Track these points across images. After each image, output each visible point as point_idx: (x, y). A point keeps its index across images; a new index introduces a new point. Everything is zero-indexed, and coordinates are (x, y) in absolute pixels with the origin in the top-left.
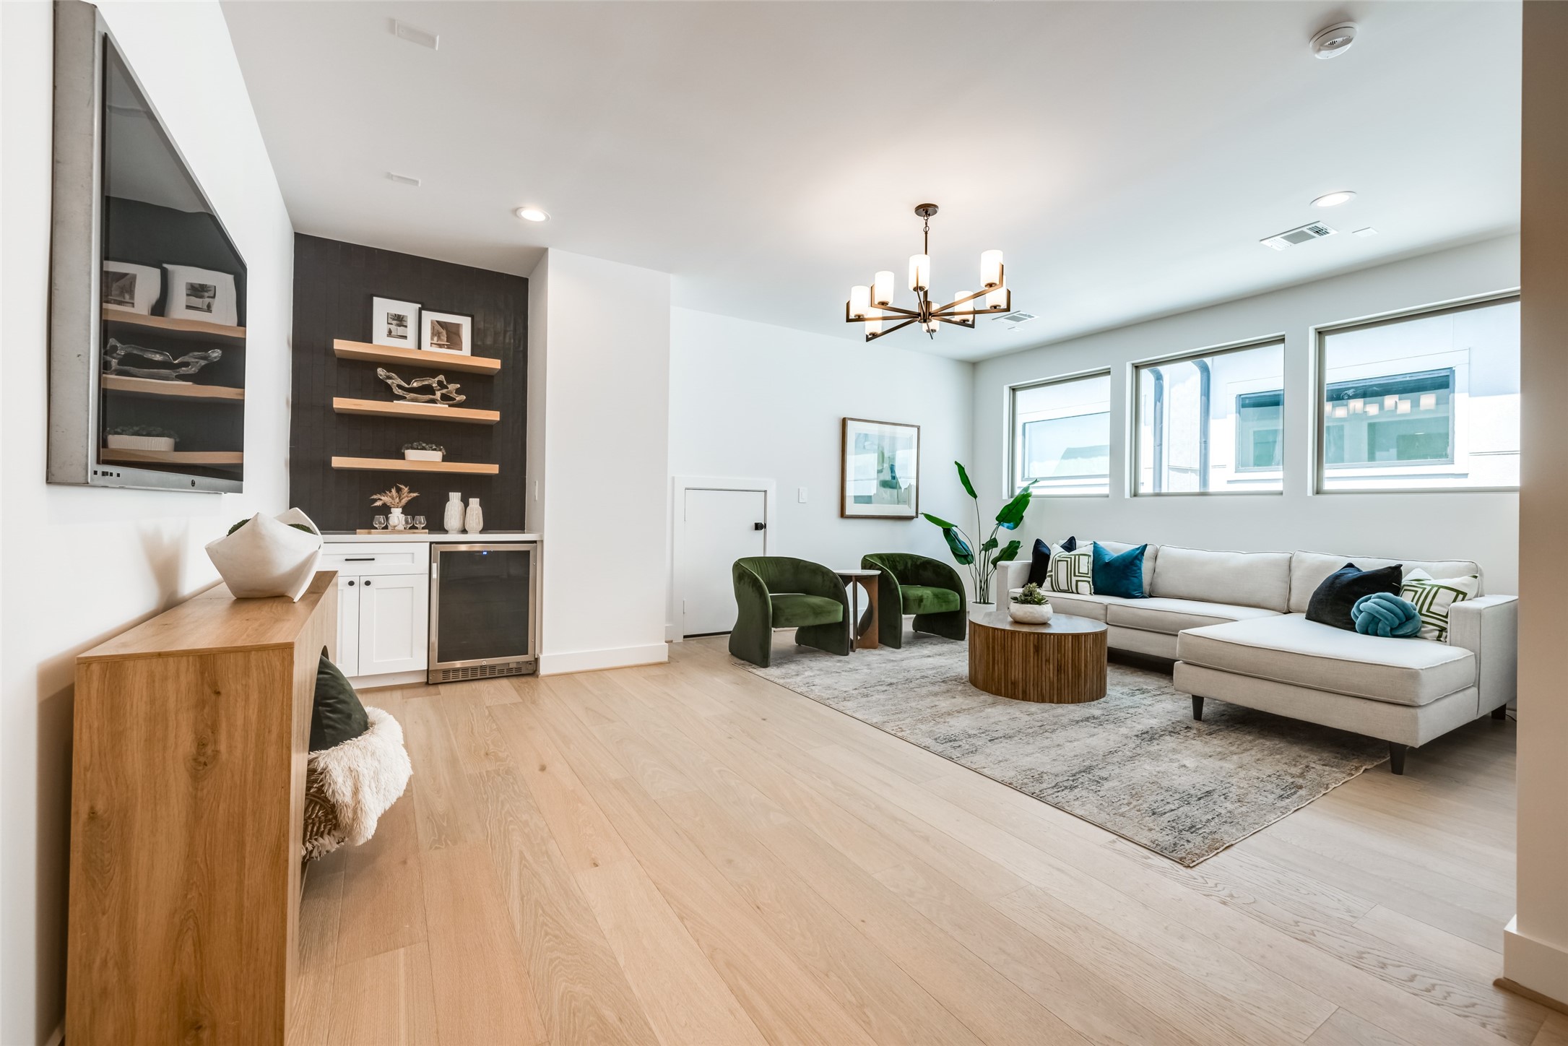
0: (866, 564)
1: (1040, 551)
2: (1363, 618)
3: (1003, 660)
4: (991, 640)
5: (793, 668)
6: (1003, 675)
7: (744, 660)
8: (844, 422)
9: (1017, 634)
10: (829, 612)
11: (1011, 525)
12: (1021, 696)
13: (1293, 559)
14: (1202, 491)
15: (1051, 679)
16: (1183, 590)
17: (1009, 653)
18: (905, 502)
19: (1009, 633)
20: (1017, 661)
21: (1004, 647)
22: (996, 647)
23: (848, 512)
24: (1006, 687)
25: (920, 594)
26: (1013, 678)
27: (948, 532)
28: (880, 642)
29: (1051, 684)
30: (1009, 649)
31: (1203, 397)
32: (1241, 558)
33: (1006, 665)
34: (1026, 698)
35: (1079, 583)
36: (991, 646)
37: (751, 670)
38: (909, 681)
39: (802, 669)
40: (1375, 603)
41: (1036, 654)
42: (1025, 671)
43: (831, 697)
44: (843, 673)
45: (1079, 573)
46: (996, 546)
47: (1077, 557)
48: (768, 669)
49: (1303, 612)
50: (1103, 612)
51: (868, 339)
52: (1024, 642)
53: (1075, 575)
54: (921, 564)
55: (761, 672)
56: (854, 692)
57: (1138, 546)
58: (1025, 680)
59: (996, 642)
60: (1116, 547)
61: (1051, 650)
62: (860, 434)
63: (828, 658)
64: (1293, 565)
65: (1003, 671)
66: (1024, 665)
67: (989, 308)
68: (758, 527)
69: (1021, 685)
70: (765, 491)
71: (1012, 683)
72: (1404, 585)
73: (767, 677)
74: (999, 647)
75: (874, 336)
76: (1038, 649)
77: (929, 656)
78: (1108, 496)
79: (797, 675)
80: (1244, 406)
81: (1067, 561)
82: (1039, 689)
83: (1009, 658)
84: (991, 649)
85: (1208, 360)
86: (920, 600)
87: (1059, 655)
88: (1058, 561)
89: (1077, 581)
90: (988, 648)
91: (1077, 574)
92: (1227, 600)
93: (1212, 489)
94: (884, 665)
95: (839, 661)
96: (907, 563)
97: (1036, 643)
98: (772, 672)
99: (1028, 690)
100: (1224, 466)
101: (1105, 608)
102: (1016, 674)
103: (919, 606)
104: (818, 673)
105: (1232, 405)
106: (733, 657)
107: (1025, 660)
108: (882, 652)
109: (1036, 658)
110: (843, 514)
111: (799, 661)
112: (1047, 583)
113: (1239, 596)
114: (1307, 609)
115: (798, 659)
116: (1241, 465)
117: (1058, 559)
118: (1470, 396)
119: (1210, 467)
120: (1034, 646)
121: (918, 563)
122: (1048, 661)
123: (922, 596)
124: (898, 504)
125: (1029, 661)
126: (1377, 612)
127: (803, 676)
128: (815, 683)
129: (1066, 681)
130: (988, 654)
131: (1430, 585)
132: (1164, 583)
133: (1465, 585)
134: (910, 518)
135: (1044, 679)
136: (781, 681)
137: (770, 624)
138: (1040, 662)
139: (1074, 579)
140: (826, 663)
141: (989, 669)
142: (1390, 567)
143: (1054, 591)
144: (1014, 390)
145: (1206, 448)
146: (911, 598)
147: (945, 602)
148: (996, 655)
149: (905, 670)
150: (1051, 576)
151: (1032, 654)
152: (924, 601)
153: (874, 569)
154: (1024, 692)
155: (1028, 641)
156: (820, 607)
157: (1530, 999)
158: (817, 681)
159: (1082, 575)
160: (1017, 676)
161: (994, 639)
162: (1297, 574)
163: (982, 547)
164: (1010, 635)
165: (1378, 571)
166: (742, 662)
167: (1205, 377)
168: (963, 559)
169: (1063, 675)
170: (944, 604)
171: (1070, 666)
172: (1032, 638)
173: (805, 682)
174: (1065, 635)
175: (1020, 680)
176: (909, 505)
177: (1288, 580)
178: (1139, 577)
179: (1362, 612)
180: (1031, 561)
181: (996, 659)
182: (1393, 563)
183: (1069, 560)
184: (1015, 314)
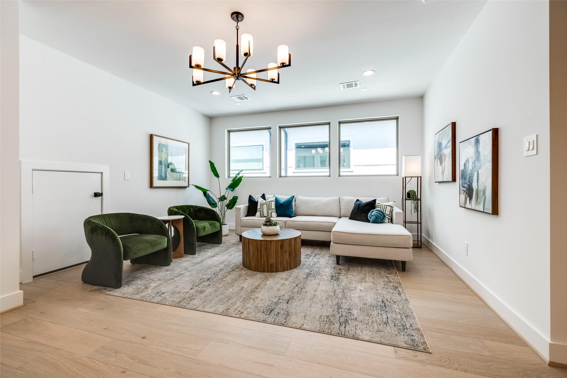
0: (171, 212)
1: (252, 200)
2: (373, 218)
3: (266, 255)
4: (259, 246)
5: (139, 283)
6: (266, 262)
7: (98, 285)
8: (151, 136)
9: (273, 242)
10: (160, 243)
11: (232, 189)
12: (275, 270)
13: (340, 199)
14: (286, 175)
15: (287, 260)
16: (307, 213)
17: (269, 251)
18: (183, 180)
19: (269, 242)
20: (273, 254)
21: (266, 249)
22: (262, 249)
23: (155, 185)
24: (268, 268)
25: (204, 225)
26: (271, 263)
27: (205, 194)
28: (185, 253)
29: (287, 261)
30: (269, 249)
31: (285, 143)
32: (325, 199)
33: (267, 257)
34: (277, 271)
35: (272, 213)
36: (259, 249)
37: (108, 293)
38: (216, 274)
39: (147, 283)
40: (376, 212)
41: (281, 249)
42: (276, 258)
43: (181, 300)
44: (176, 279)
45: (272, 209)
46: (226, 199)
47: (270, 202)
48: (121, 288)
49: (348, 217)
50: (284, 224)
51: (194, 85)
52: (276, 245)
53: (270, 210)
54: (198, 209)
55: (117, 292)
56: (192, 292)
57: (291, 197)
58: (276, 263)
59: (262, 247)
60: (283, 198)
61: (287, 246)
62: (160, 144)
63: (158, 270)
64: (341, 201)
65: (266, 260)
66: (276, 256)
67: (269, 80)
68: (96, 195)
69: (275, 265)
70: (102, 173)
71: (271, 265)
72: (376, 206)
73: (125, 296)
74: (264, 249)
75: (198, 83)
76: (282, 247)
77: (213, 256)
78: (271, 177)
79: (146, 288)
80: (297, 148)
81: (267, 204)
82: (283, 265)
83: (269, 253)
84: (259, 251)
85: (286, 129)
86: (204, 228)
87: (290, 248)
88: (263, 204)
89: (271, 212)
90: (258, 250)
91: (271, 209)
92: (322, 215)
93: (288, 175)
94: (195, 267)
95: (167, 270)
96: (190, 210)
97: (281, 244)
98: (126, 290)
99: (278, 267)
100: (292, 167)
101: (285, 222)
102: (272, 260)
103: (204, 231)
104: (160, 282)
105: (294, 147)
106: (87, 285)
107: (277, 253)
108: (187, 259)
109: (281, 251)
110: (151, 186)
111: (141, 276)
112: (258, 214)
113: (326, 213)
114: (349, 216)
115: (139, 275)
116: (298, 166)
117: (263, 203)
118: (353, 149)
119: (288, 168)
120: (280, 246)
121: (196, 209)
122: (286, 252)
123: (205, 226)
124: (180, 180)
125: (278, 253)
126: (378, 215)
127: (151, 288)
128: (163, 292)
129: (292, 259)
130: (258, 253)
131: (384, 205)
132: (300, 210)
133: (392, 204)
134: (185, 187)
135: (284, 260)
136: (138, 297)
137: (122, 259)
138: (283, 253)
139: (270, 211)
140: (160, 274)
141: (259, 260)
142: (373, 200)
143: (261, 217)
144: (229, 132)
145: (287, 161)
146: (200, 228)
147: (215, 227)
148: (262, 253)
149: (208, 267)
150: (260, 211)
151: (279, 250)
152: (206, 228)
153: (178, 215)
154: (276, 268)
155: (278, 244)
156: (154, 241)
157: (561, 367)
158: (163, 289)
159: (273, 209)
160: (273, 261)
161: (261, 245)
162: (342, 204)
163: (218, 200)
164: (269, 243)
165: (371, 201)
166: (97, 287)
167: (286, 136)
168: (213, 205)
169: (291, 257)
170: (214, 228)
171: (294, 252)
172: (279, 242)
173: (156, 293)
174: (292, 239)
175: (274, 263)
176: (185, 181)
177: (339, 206)
178: (292, 209)
179: (372, 216)
180: (248, 205)
181: (262, 255)
182: (374, 199)
183: (267, 203)
184: (242, 96)
